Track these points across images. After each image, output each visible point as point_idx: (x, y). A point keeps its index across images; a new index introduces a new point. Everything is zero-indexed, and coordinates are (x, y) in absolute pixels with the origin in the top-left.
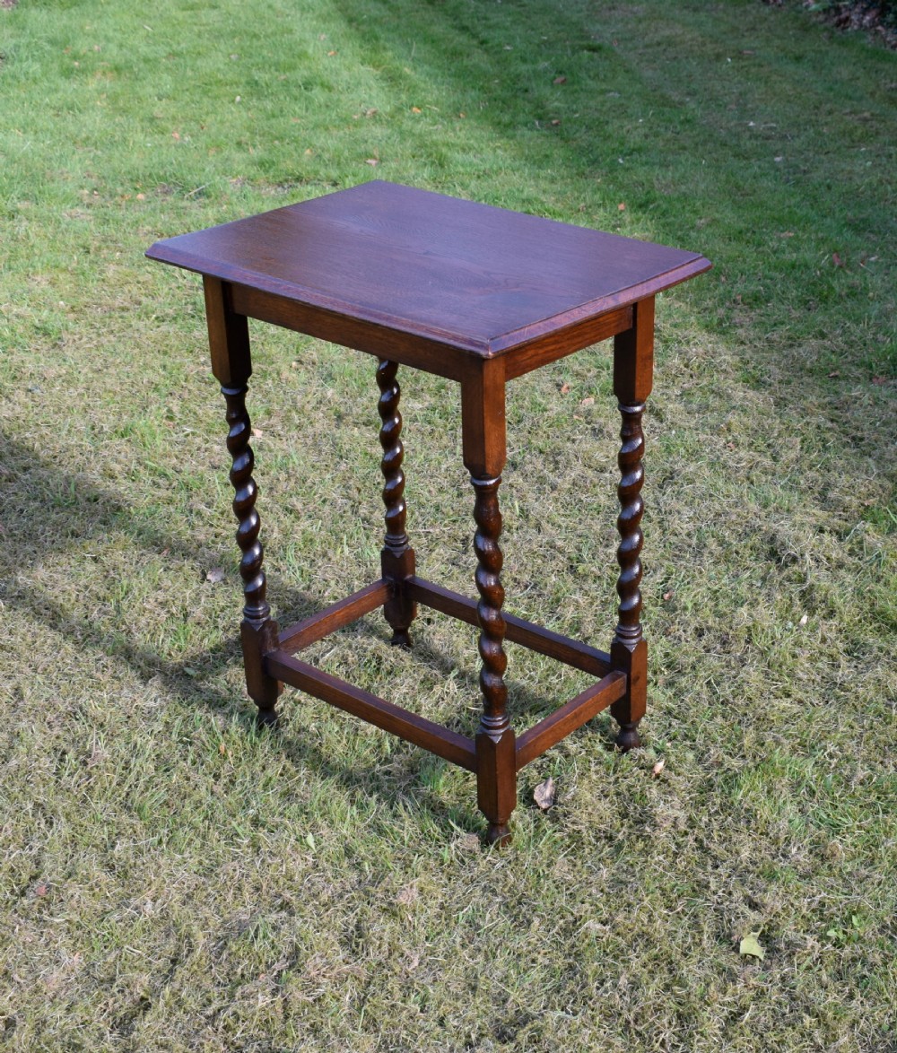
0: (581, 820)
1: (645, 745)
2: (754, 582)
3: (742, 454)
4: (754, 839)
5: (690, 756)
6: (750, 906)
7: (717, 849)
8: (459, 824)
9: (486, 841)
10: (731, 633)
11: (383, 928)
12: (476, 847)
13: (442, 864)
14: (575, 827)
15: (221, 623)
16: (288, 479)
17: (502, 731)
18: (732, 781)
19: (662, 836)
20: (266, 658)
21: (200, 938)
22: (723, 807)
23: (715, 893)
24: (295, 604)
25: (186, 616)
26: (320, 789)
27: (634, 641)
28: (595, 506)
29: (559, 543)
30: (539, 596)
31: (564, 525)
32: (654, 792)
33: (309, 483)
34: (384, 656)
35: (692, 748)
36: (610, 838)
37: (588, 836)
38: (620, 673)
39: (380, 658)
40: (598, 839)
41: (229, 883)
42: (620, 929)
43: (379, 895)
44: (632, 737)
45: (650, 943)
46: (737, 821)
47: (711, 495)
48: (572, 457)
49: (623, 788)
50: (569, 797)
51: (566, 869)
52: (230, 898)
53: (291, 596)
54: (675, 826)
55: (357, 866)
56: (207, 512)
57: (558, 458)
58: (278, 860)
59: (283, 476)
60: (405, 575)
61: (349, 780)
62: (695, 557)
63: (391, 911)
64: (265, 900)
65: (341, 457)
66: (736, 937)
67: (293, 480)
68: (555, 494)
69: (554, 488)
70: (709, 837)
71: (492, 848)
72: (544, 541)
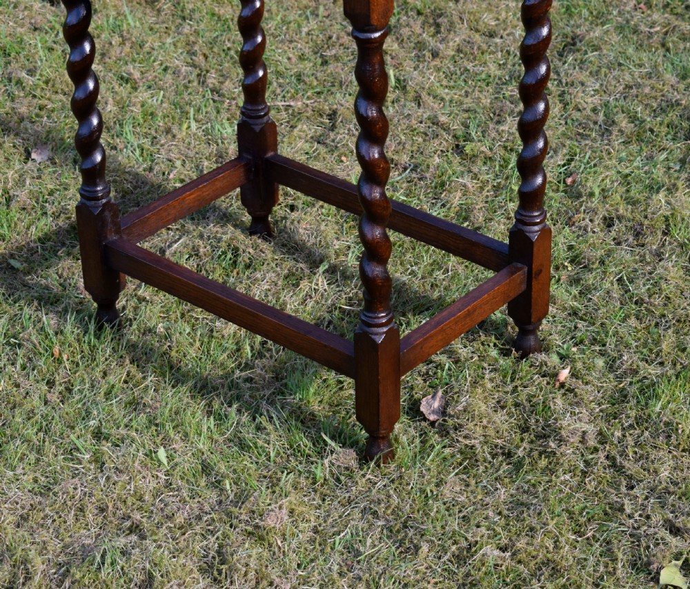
0: (474, 433)
1: (547, 350)
2: (672, 165)
3: (656, 16)
4: (674, 457)
5: (600, 362)
6: (671, 532)
7: (632, 467)
8: (333, 438)
9: (365, 457)
10: (646, 222)
11: (248, 554)
12: (354, 464)
13: (314, 483)
14: (467, 442)
15: (50, 209)
16: (123, 43)
17: (385, 329)
18: (648, 390)
19: (569, 454)
20: (106, 246)
21: (38, 564)
22: (639, 421)
23: (630, 517)
24: (135, 188)
25: (9, 200)
26: (173, 398)
27: (536, 228)
28: (483, 76)
29: (443, 119)
30: (420, 179)
31: (447, 98)
32: (559, 403)
33: (147, 48)
34: (242, 247)
35: (602, 354)
36: (509, 455)
37: (483, 452)
38: (519, 265)
39: (236, 250)
40: (494, 456)
41: (69, 503)
42: (522, 556)
43: (243, 517)
44: (531, 341)
45: (556, 572)
46: (655, 436)
47: (620, 65)
48: (456, 19)
49: (523, 398)
50: (460, 408)
51: (457, 488)
52: (71, 518)
53: (130, 178)
54: (583, 440)
55: (217, 485)
56: (29, 81)
57: (440, 20)
58: (125, 477)
59: (116, 40)
60: (266, 152)
61: (203, 388)
62: (602, 135)
63: (258, 535)
64: (111, 522)
65: (184, 18)
66: (655, 566)
67: (128, 44)
68: (437, 62)
69: (435, 55)
70: (623, 454)
71: (372, 464)
72: (425, 116)
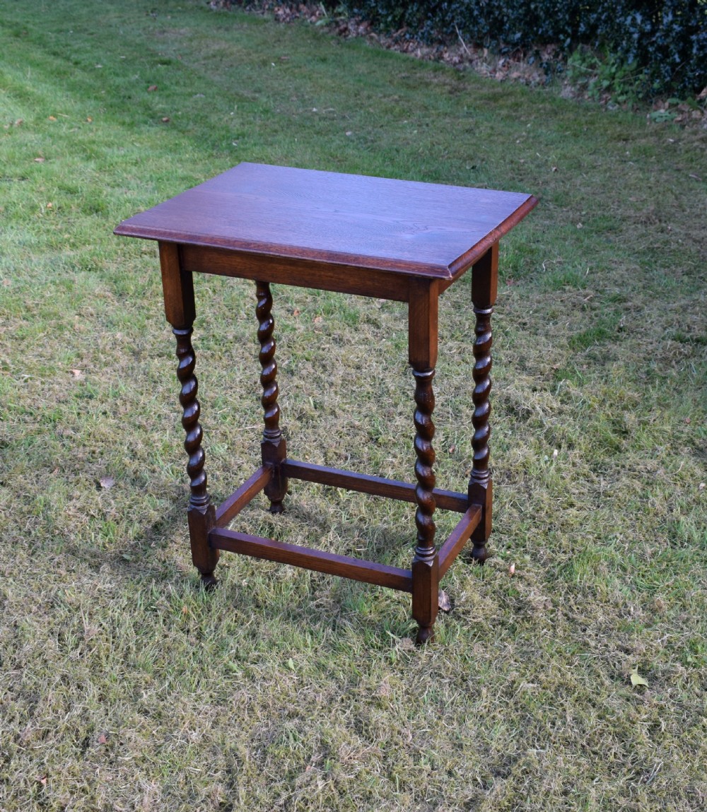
0: (478, 615)
1: (491, 556)
2: (506, 432)
3: (450, 344)
5: (528, 557)
6: (625, 652)
7: (580, 618)
8: (392, 633)
9: (419, 642)
10: (512, 468)
11: (377, 716)
12: (413, 647)
13: (392, 664)
14: (475, 620)
15: (134, 517)
16: (124, 403)
17: (433, 557)
18: (567, 567)
19: (540, 615)
20: (210, 534)
21: (244, 751)
22: (569, 589)
23: (596, 647)
25: (104, 516)
26: (272, 628)
27: (486, 481)
28: (365, 394)
29: (357, 423)
30: (360, 463)
31: (350, 410)
32: (521, 587)
33: (141, 404)
34: (273, 522)
35: (526, 552)
36: (503, 624)
37: (487, 625)
38: (477, 505)
39: (270, 525)
40: (494, 626)
41: (242, 707)
42: (545, 684)
43: (364, 694)
44: (482, 552)
45: (569, 690)
46: (585, 596)
47: (446, 375)
48: (334, 360)
49: (497, 587)
50: (463, 600)
51: (481, 651)
52: (247, 718)
54: (545, 607)
55: (332, 676)
56: (78, 436)
57: (324, 362)
58: (272, 683)
60: (281, 459)
61: (292, 616)
62: (456, 419)
63: (378, 703)
64: (273, 714)
66: (626, 675)
67: (128, 404)
68: (333, 389)
69: (331, 384)
71: (426, 645)
72: (345, 423)
